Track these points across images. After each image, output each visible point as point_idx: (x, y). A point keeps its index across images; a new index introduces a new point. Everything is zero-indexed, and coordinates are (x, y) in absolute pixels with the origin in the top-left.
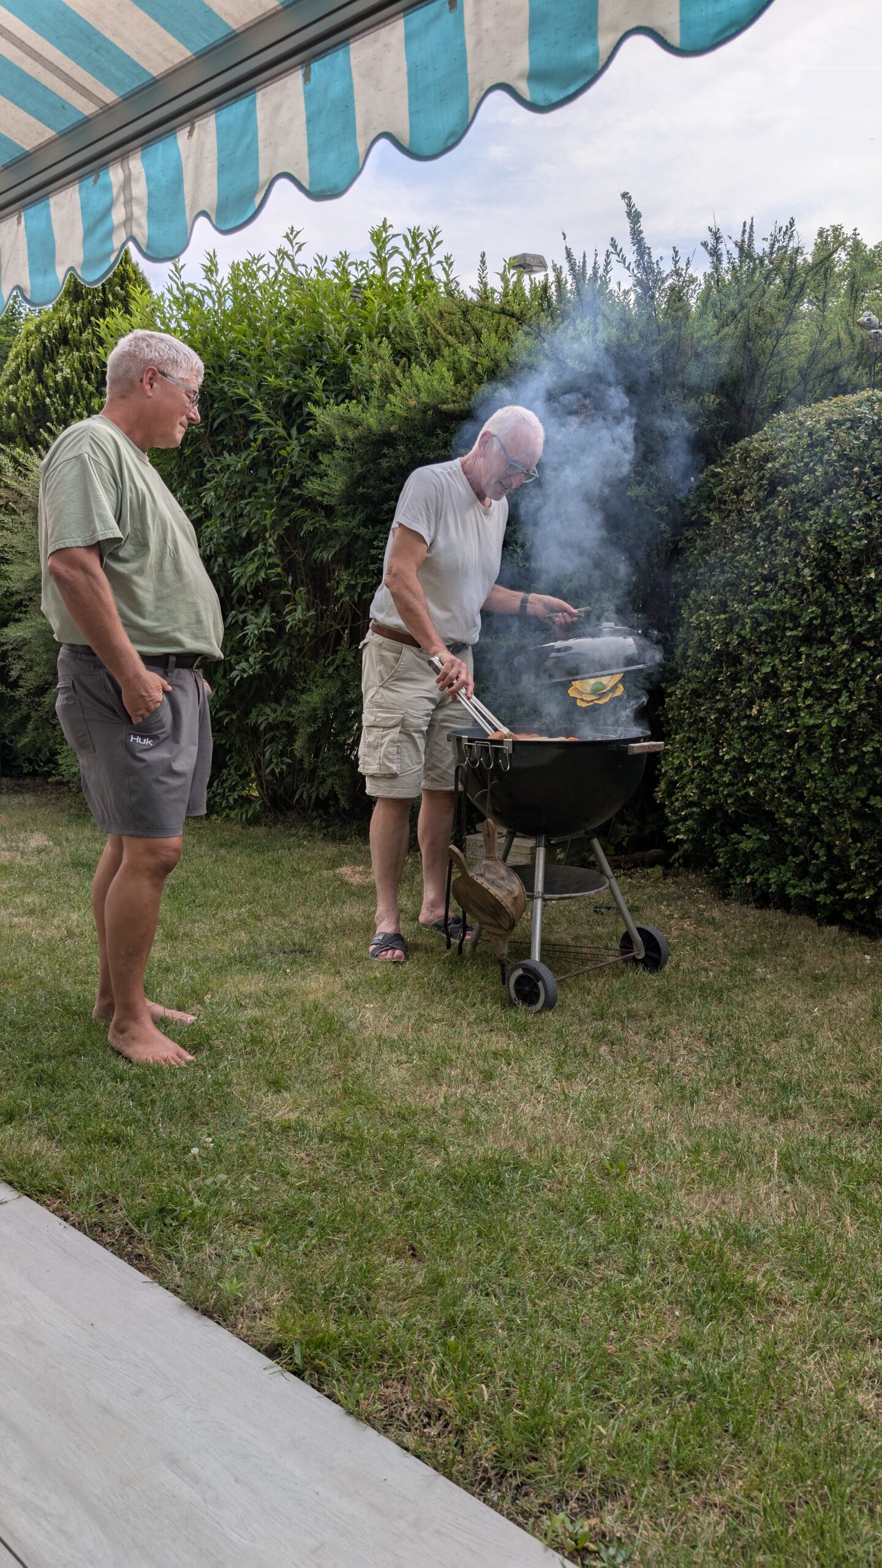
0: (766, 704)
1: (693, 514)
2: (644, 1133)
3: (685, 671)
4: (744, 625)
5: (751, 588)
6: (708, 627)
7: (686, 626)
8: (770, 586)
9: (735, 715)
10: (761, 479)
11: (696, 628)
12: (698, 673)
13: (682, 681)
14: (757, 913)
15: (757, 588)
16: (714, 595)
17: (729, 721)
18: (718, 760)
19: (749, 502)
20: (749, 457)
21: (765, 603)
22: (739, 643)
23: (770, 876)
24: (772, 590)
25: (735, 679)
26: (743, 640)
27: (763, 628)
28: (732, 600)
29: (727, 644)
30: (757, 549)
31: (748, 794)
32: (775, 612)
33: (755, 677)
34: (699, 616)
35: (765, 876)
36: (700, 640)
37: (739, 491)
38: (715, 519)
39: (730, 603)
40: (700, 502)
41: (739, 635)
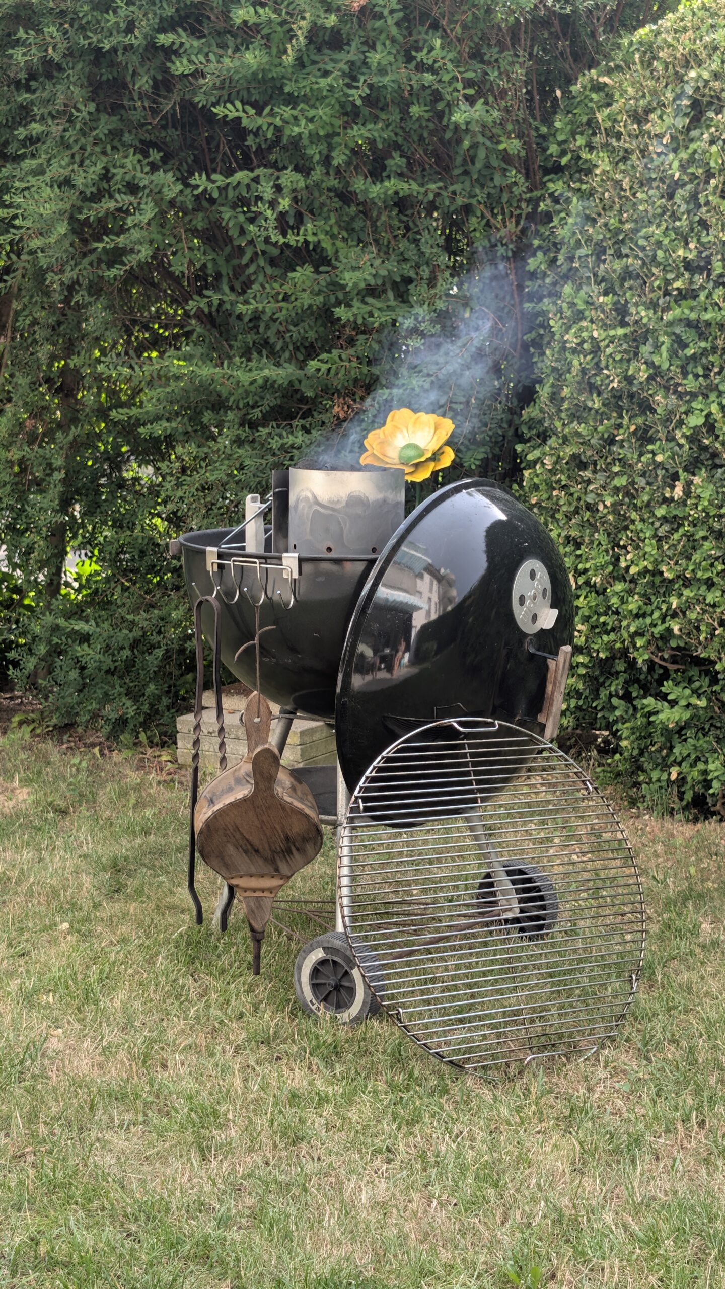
0: (697, 480)
1: (563, 153)
2: (561, 1216)
3: (558, 424)
4: (657, 347)
5: (667, 282)
6: (596, 350)
7: (556, 346)
8: (699, 280)
9: (646, 498)
10: (678, 97)
11: (574, 351)
12: (582, 428)
13: (553, 442)
14: (689, 830)
15: (678, 284)
16: (606, 294)
17: (636, 508)
18: (619, 576)
19: (660, 137)
20: (654, 58)
21: (692, 309)
22: (651, 378)
23: (711, 767)
24: (703, 288)
25: (644, 437)
26: (656, 373)
27: (690, 352)
28: (636, 305)
29: (629, 380)
30: (675, 217)
31: (669, 630)
32: (708, 324)
33: (678, 434)
34: (581, 330)
35: (701, 766)
36: (583, 371)
37: (640, 117)
38: (603, 163)
39: (633, 310)
40: (573, 134)
41: (650, 364)
